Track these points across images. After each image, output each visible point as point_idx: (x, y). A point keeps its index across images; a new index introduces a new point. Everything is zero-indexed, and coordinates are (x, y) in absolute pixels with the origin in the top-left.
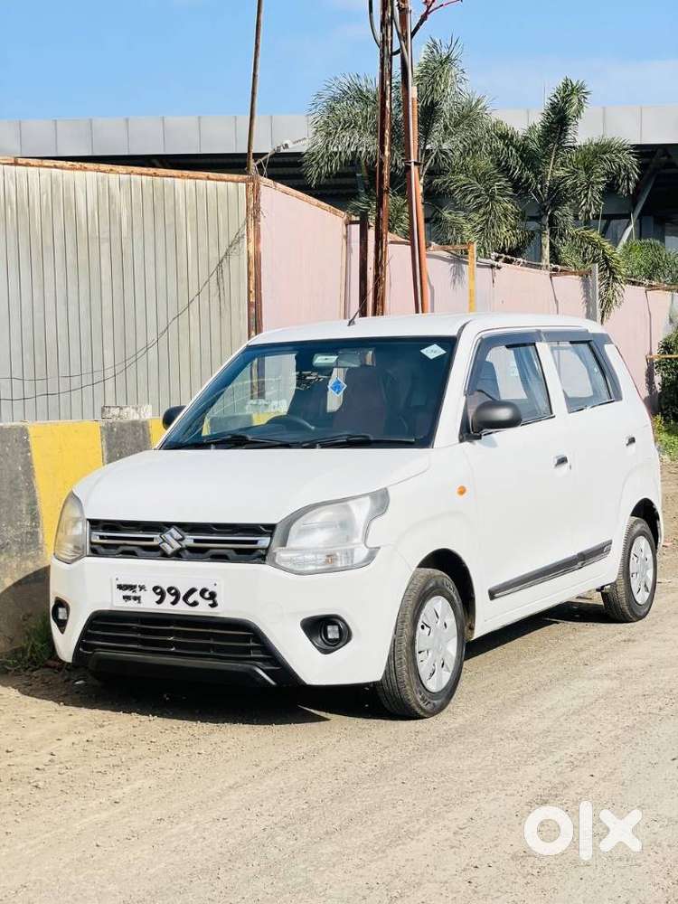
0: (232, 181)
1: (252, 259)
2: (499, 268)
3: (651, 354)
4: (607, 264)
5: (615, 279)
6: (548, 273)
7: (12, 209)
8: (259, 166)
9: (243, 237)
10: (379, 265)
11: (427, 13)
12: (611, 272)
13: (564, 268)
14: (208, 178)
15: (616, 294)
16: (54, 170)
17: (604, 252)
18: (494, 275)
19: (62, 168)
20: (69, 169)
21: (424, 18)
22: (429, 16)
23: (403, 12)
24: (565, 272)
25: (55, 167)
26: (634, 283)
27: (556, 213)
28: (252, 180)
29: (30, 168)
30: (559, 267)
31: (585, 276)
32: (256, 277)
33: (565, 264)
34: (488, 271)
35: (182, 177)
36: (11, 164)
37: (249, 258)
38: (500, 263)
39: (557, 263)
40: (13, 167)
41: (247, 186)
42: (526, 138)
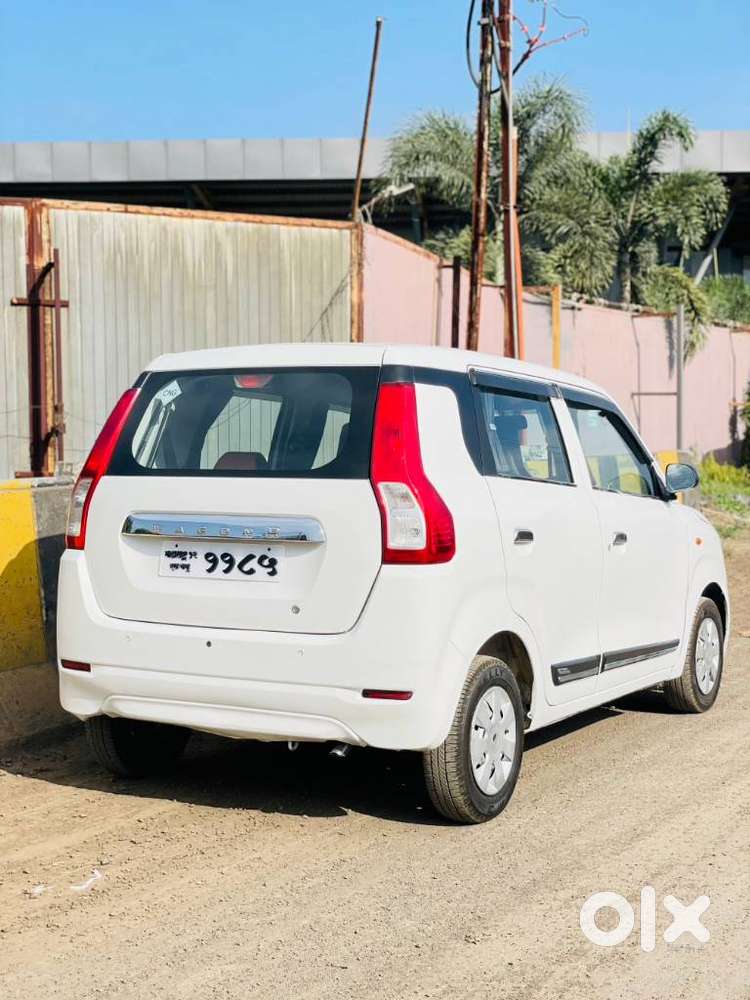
0: (337, 228)
1: (356, 308)
2: (579, 309)
3: (734, 400)
4: (692, 305)
5: (700, 320)
6: (629, 314)
7: (121, 257)
8: (364, 213)
9: (346, 286)
10: (473, 311)
11: (529, 52)
12: (697, 314)
13: (646, 308)
14: (313, 225)
15: (700, 336)
16: (163, 218)
17: (689, 292)
18: (574, 317)
19: (169, 215)
20: (176, 216)
21: (526, 56)
22: (530, 55)
23: (505, 51)
24: (647, 314)
25: (164, 214)
26: (717, 324)
27: (637, 250)
28: (356, 226)
29: (139, 216)
30: (640, 307)
31: (668, 317)
32: (359, 324)
33: (645, 304)
34: (569, 312)
35: (287, 224)
36: (122, 212)
37: (352, 307)
38: (581, 304)
39: (637, 303)
40: (124, 215)
41: (351, 233)
42: (608, 168)
